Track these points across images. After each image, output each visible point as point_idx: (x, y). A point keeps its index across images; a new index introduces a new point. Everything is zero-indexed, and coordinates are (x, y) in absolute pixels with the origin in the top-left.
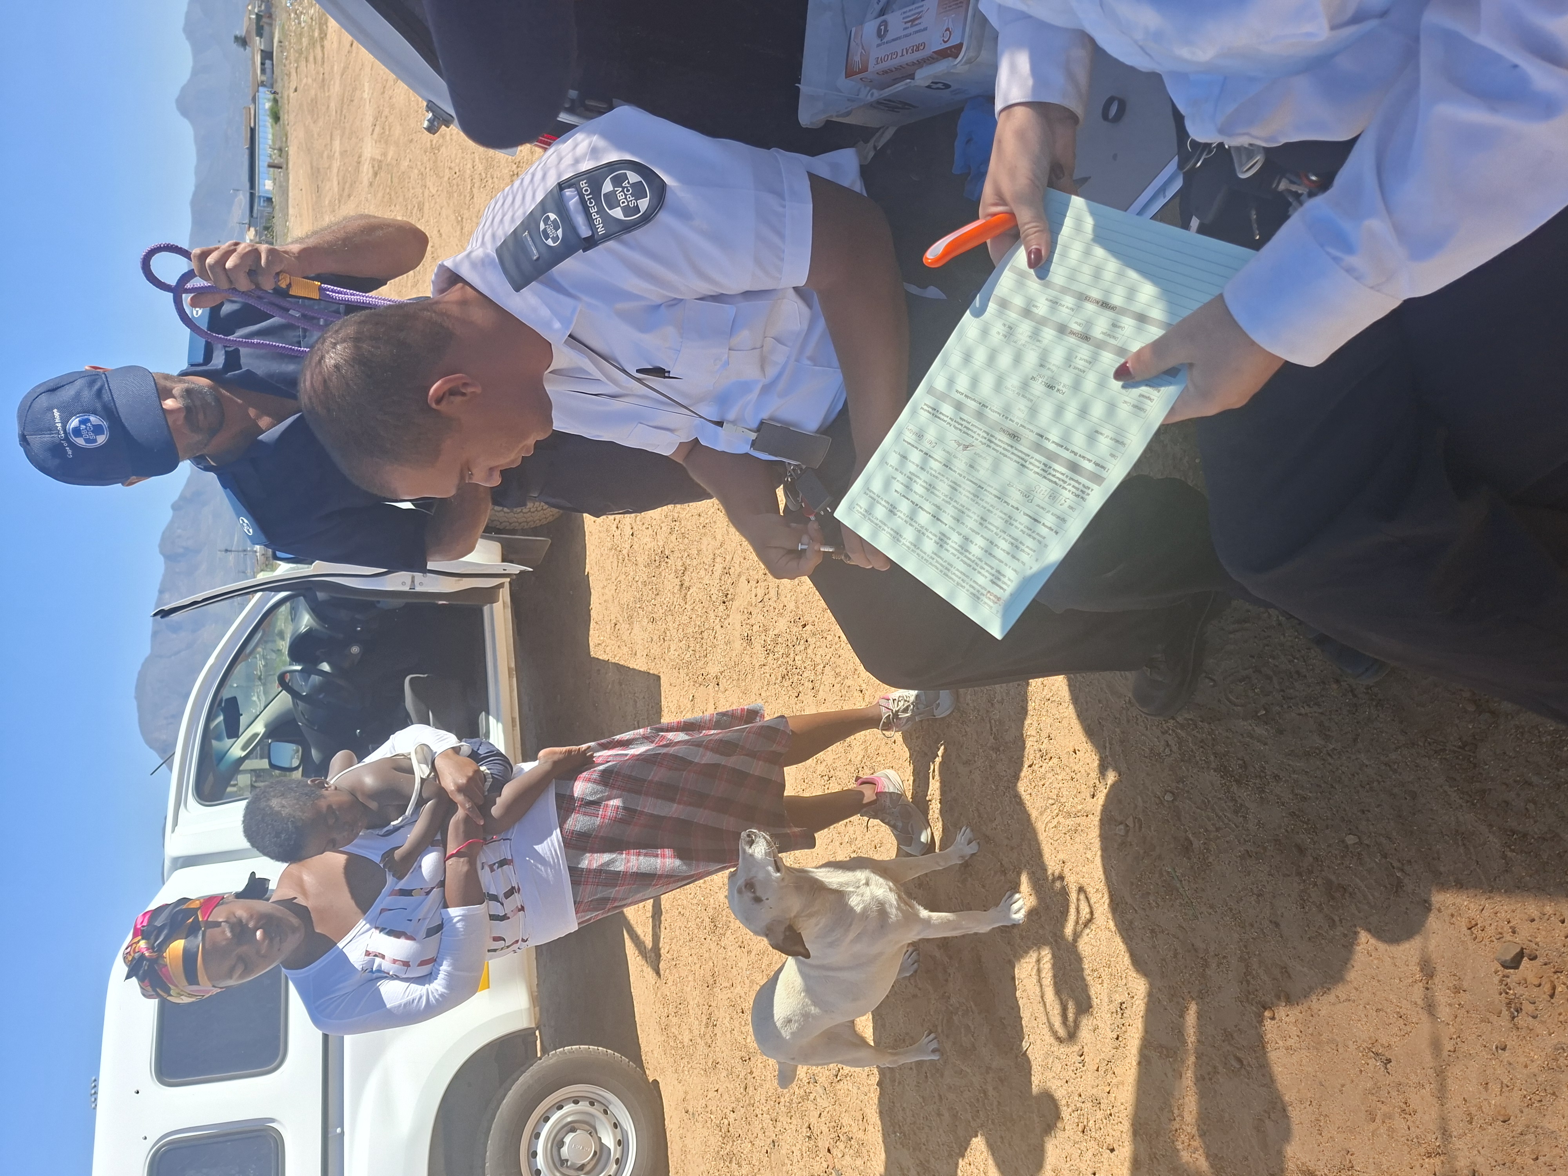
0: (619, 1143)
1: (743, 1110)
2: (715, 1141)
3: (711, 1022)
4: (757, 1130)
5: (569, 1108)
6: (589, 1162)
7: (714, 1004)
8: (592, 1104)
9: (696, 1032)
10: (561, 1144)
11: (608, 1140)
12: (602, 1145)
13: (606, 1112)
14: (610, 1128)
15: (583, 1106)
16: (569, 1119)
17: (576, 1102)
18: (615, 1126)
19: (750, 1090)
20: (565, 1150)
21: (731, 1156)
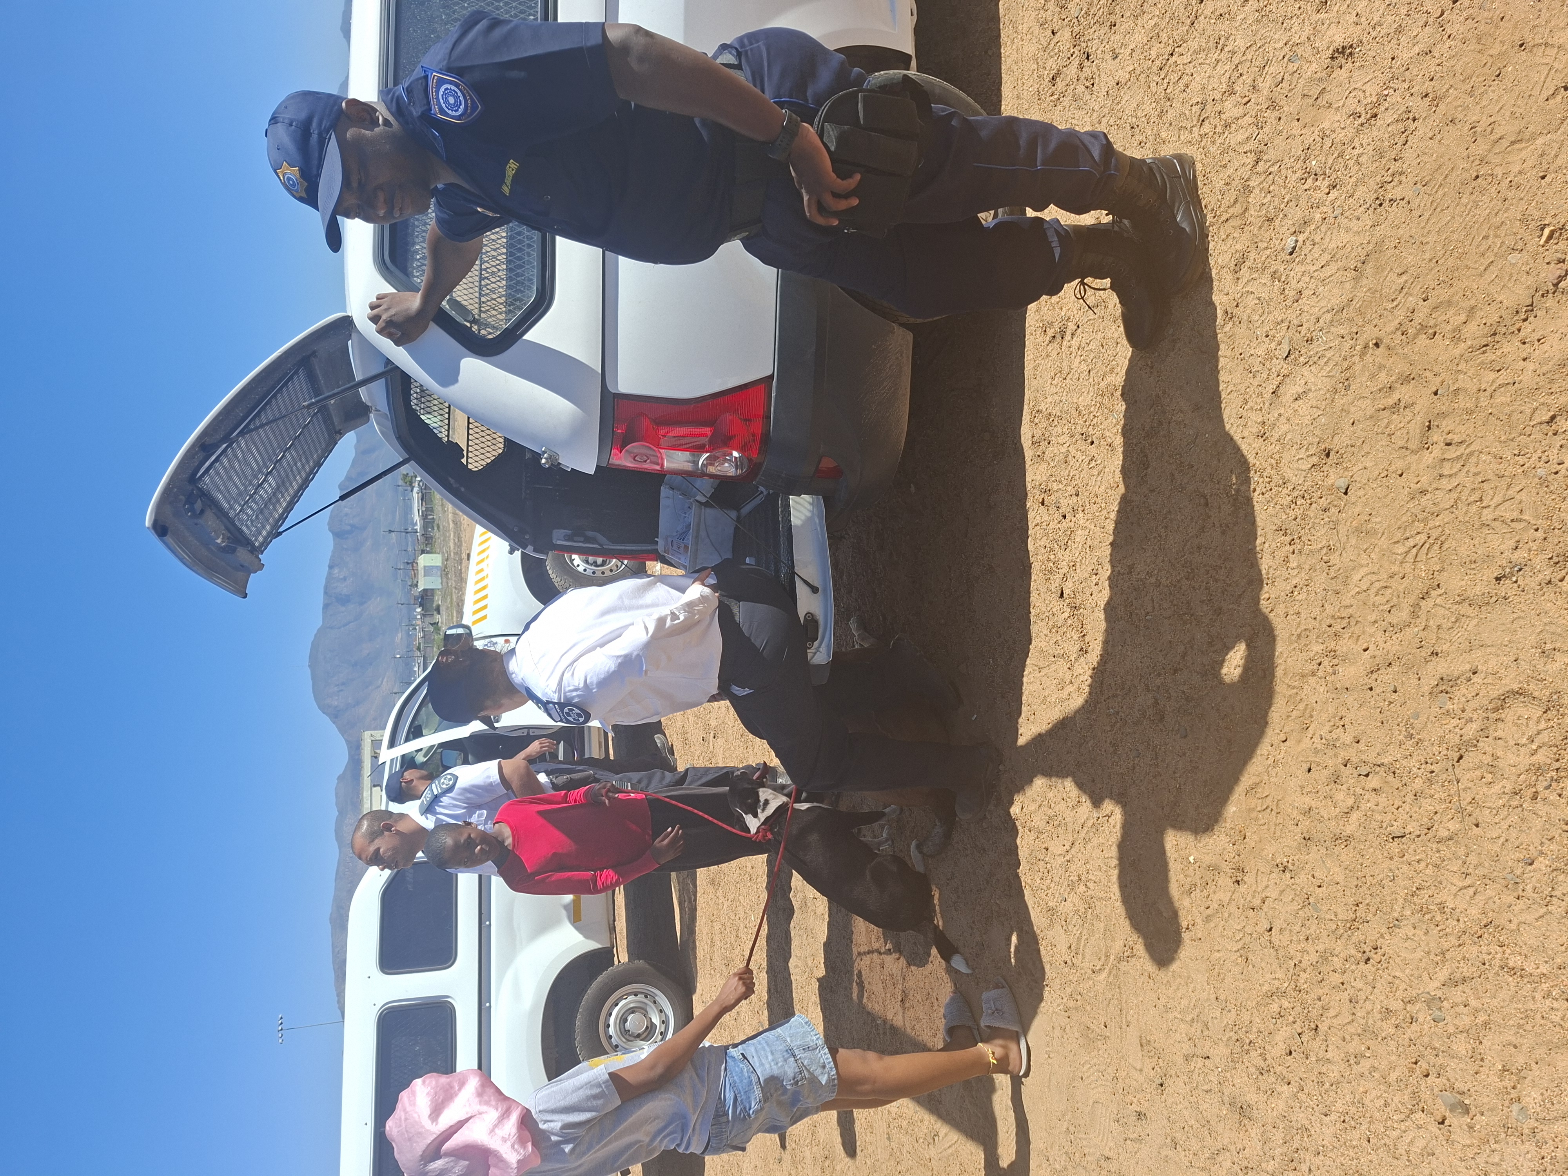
0: (663, 1022)
5: (631, 998)
6: (643, 1033)
8: (646, 997)
10: (626, 1020)
11: (656, 1020)
12: (652, 1022)
13: (655, 1002)
14: (657, 1012)
15: (641, 997)
16: (632, 1005)
17: (636, 995)
18: (661, 1011)
20: (628, 1024)
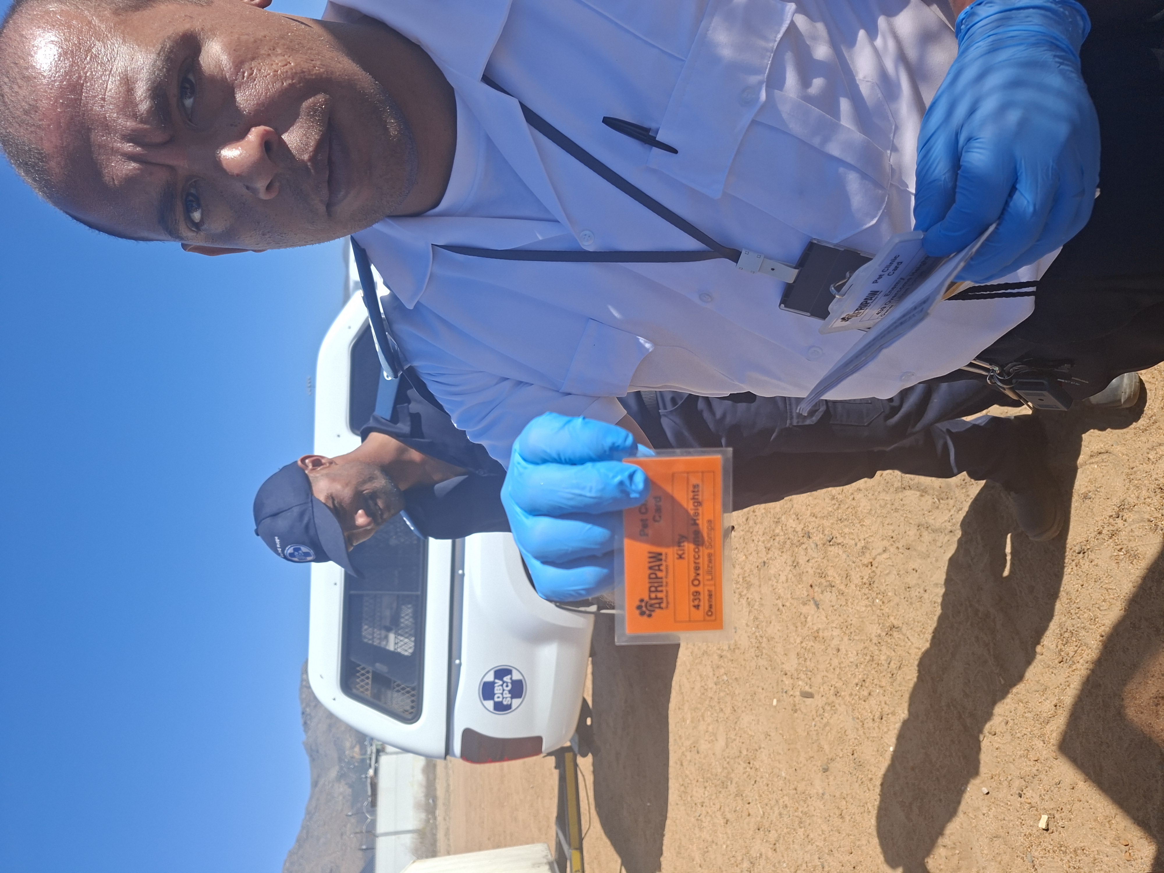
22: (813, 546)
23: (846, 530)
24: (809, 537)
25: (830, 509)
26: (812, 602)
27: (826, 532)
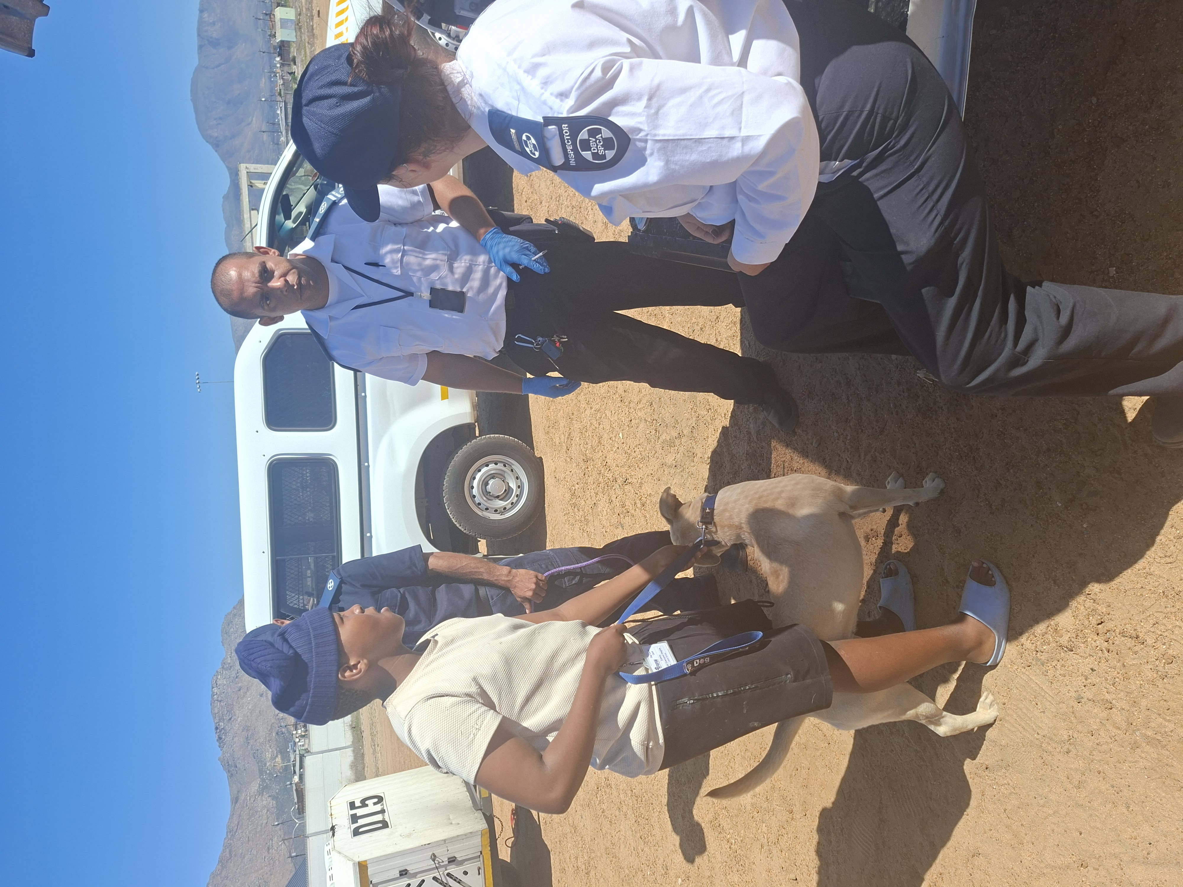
0: (519, 487)
1: (582, 485)
2: (568, 496)
3: (570, 437)
4: (588, 496)
5: (492, 466)
6: (502, 494)
7: (572, 428)
8: (505, 466)
9: (562, 440)
10: (487, 484)
11: (513, 485)
12: (509, 487)
13: (512, 470)
14: (514, 479)
15: (500, 466)
16: (492, 472)
17: (496, 464)
18: (517, 478)
19: (586, 476)
20: (489, 487)
21: (575, 505)
22: (618, 487)
23: (633, 473)
24: (616, 481)
25: (625, 460)
26: (620, 526)
27: (624, 476)
